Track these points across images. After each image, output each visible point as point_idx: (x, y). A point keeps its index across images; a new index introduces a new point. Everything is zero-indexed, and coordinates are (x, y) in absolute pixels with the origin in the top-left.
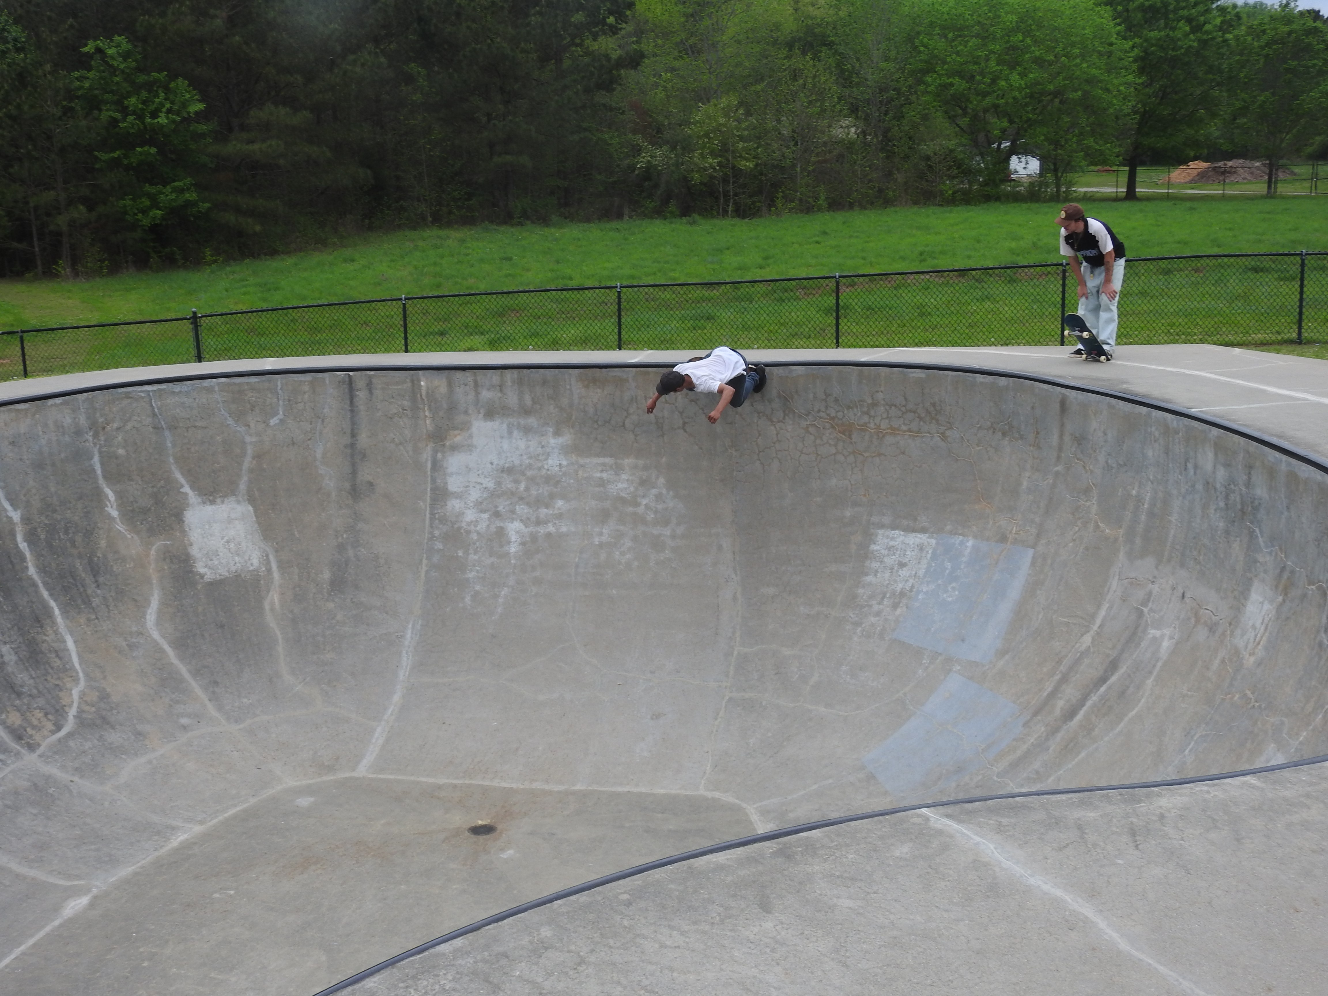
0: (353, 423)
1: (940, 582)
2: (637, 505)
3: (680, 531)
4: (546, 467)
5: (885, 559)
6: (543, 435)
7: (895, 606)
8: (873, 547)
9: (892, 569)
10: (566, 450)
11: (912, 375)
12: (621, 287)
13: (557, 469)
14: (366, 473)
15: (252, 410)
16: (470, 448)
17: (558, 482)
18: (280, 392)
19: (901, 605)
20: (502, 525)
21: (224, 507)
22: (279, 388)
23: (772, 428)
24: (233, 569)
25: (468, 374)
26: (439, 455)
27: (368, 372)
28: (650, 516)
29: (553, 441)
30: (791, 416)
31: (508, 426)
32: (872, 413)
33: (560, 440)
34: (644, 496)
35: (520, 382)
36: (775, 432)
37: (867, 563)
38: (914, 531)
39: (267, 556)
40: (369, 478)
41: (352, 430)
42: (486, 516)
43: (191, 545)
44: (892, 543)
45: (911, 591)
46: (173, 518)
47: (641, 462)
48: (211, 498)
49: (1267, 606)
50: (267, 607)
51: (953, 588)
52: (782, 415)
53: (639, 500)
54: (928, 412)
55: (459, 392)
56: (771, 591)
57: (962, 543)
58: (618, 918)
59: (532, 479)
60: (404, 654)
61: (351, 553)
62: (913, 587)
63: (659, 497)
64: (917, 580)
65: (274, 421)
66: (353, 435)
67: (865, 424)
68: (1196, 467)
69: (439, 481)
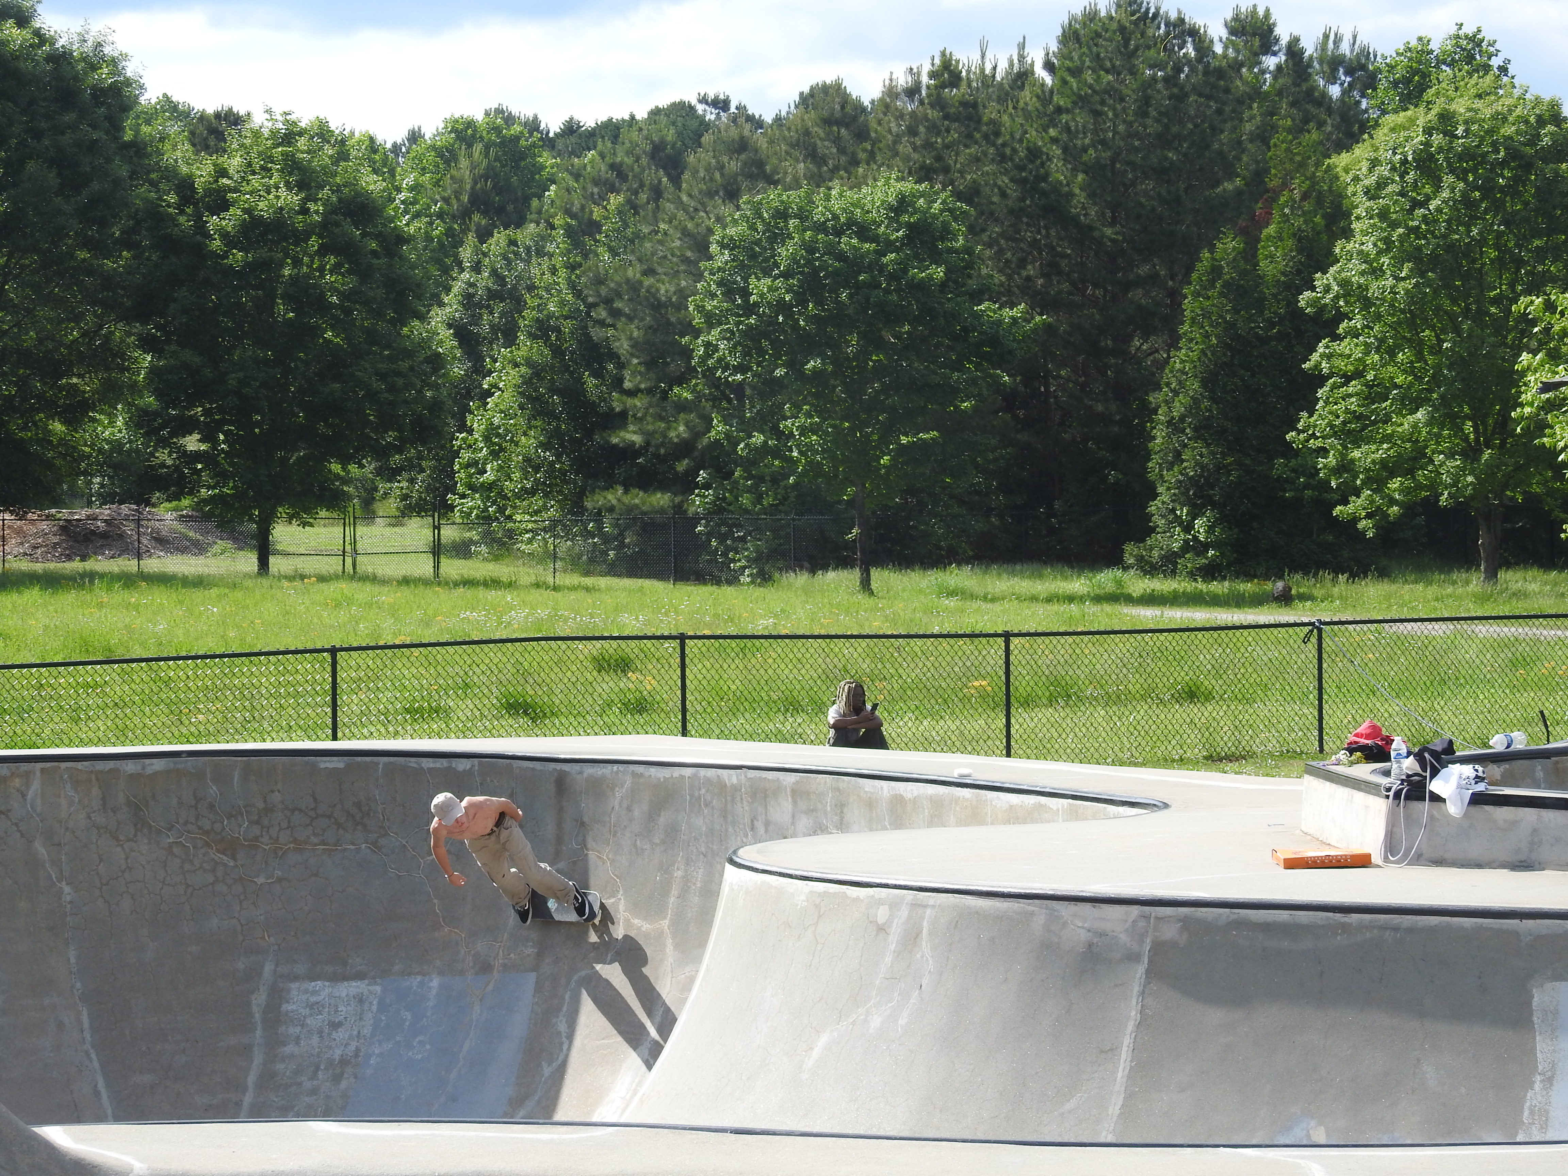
1: (398, 1038)
5: (308, 1021)
7: (337, 1079)
8: (286, 1007)
9: (320, 1032)
11: (322, 766)
30: (145, 831)
32: (266, 822)
36: (123, 856)
37: (282, 1029)
38: (345, 978)
44: (313, 999)
45: (356, 1056)
51: (421, 1043)
52: (133, 831)
54: (350, 815)
57: (422, 984)
62: (358, 1050)
64: (362, 1041)
67: (256, 839)
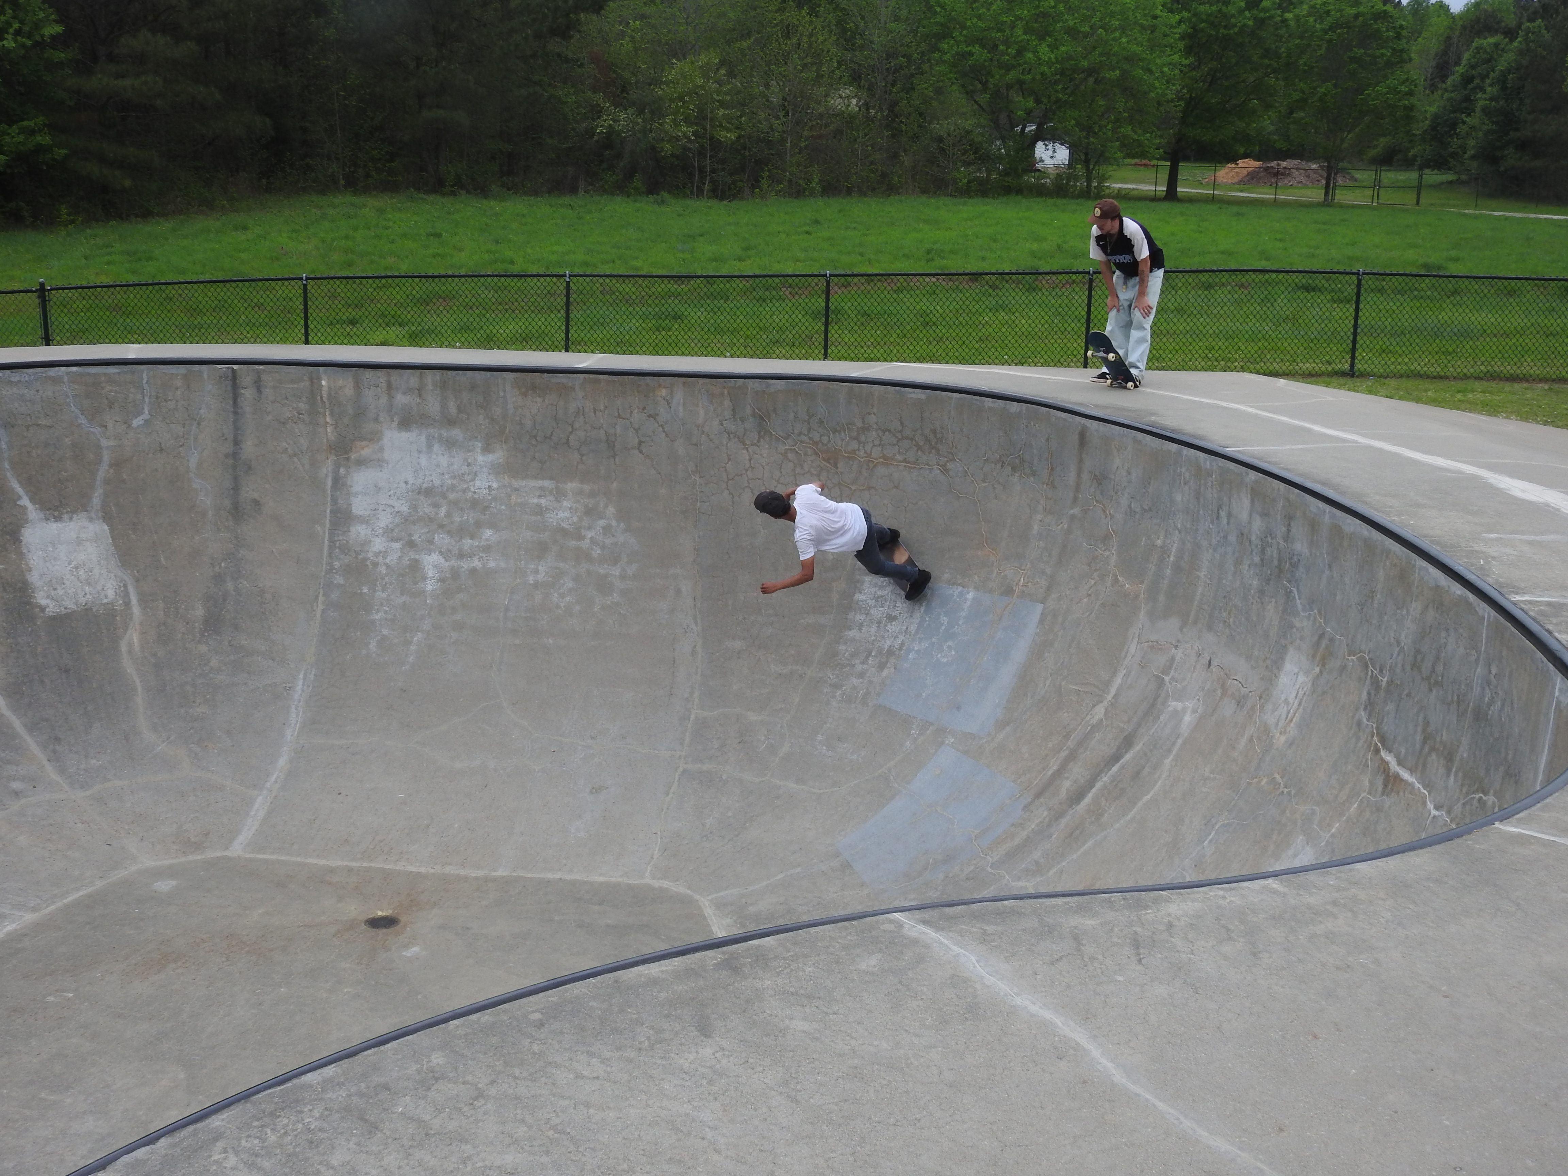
0: (237, 428)
1: (934, 640)
2: (581, 538)
3: (631, 570)
4: (472, 489)
5: (872, 612)
6: (469, 451)
7: (882, 666)
8: (859, 597)
9: (879, 622)
10: (497, 470)
11: (910, 396)
12: (570, 276)
13: (485, 492)
14: (250, 490)
15: (111, 407)
16: (380, 463)
17: (486, 508)
18: (146, 386)
19: (889, 665)
20: (417, 557)
21: (72, 525)
22: (145, 381)
23: (745, 451)
24: (83, 601)
25: (380, 373)
26: (342, 471)
27: (256, 367)
28: (596, 552)
29: (481, 458)
30: (767, 438)
31: (428, 438)
32: (863, 438)
33: (490, 457)
34: (589, 528)
35: (443, 386)
36: (747, 457)
37: (851, 615)
39: (125, 586)
40: (256, 495)
41: (235, 436)
42: (397, 545)
43: (30, 570)
44: (880, 593)
45: (901, 649)
46: (8, 537)
47: (587, 488)
48: (56, 514)
49: (1302, 678)
50: (124, 648)
51: (949, 647)
52: (757, 437)
53: (583, 532)
54: (928, 440)
55: (369, 394)
56: (737, 644)
57: (961, 595)
58: (526, 1042)
59: (455, 503)
60: (293, 709)
61: (230, 585)
62: (902, 644)
63: (607, 530)
64: (908, 636)
65: (137, 422)
66: (237, 442)
67: (854, 452)
68: (1229, 515)
69: (341, 501)
